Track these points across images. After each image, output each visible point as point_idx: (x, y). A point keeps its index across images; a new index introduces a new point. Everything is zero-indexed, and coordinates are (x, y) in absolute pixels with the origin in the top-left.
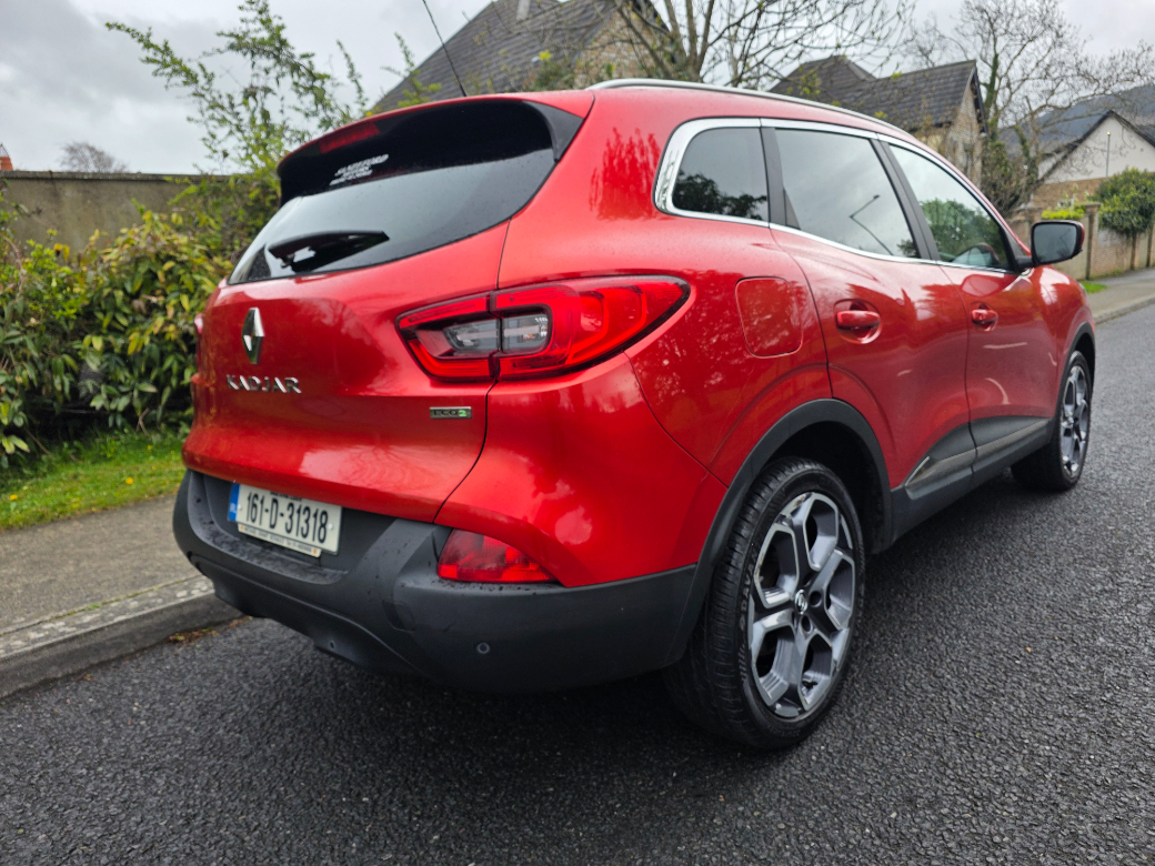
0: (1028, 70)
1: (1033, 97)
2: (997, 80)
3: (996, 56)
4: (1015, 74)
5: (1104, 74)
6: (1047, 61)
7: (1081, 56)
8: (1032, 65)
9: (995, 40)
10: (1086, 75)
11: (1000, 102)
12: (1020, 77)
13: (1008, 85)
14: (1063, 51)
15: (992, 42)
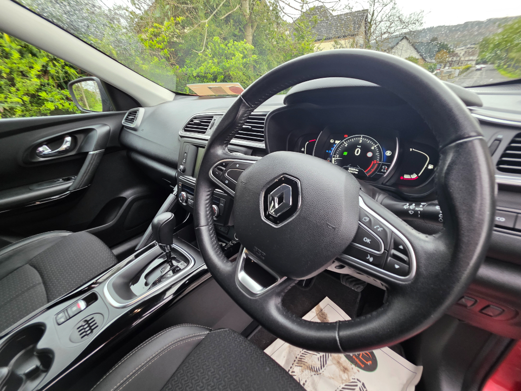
0: (383, 18)
1: (383, 28)
2: (372, 22)
3: (374, 11)
4: (379, 19)
5: (407, 20)
6: (389, 14)
7: (401, 13)
8: (384, 16)
9: (374, 4)
10: (401, 21)
11: (372, 30)
12: (380, 20)
13: (375, 24)
14: (395, 11)
15: (373, 5)
